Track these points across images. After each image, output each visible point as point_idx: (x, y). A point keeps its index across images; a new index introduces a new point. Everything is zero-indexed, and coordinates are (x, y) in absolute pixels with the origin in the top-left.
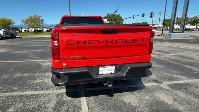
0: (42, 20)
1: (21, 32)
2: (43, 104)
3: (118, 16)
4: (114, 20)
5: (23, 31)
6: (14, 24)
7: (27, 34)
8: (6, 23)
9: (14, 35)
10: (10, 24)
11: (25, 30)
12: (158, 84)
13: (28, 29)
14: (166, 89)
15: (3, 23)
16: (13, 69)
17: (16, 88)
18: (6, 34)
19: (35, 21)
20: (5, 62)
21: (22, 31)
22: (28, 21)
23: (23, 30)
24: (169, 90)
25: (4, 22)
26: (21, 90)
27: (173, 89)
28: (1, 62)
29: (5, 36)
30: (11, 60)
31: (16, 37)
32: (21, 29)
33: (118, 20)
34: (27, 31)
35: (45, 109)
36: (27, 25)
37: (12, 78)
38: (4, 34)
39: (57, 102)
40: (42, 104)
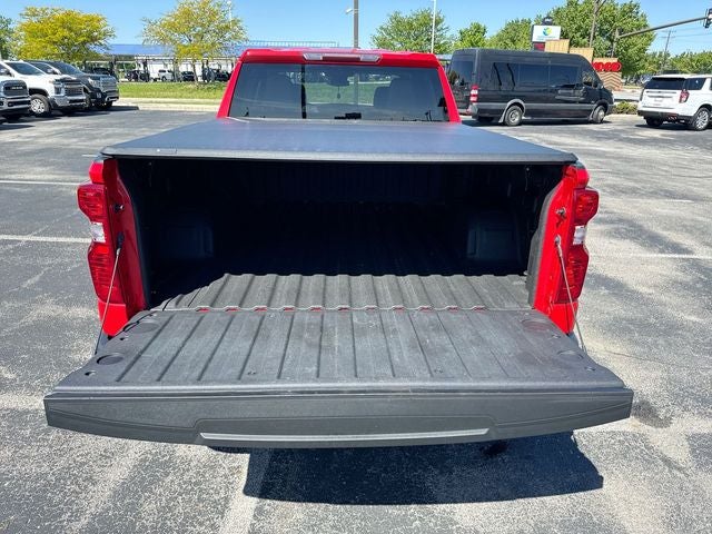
0: (235, 22)
1: (146, 77)
2: (85, 463)
3: (624, 13)
4: (602, 33)
5: (154, 75)
6: (111, 41)
7: (169, 88)
8: (78, 34)
9: (104, 95)
10: (93, 39)
11: (161, 67)
12: (645, 428)
13: (176, 62)
14: (667, 461)
15: (66, 33)
16: (37, 278)
17: (13, 376)
18: (69, 92)
19: (203, 25)
20: (20, 238)
21: (148, 75)
22: (172, 27)
23: (154, 70)
24: (679, 469)
25: (70, 30)
26: (28, 386)
27: (700, 466)
28: (5, 237)
29: (63, 100)
30: (45, 233)
31: (114, 104)
32: (145, 64)
33: (621, 31)
34: (169, 76)
35: (86, 487)
36: (170, 49)
37: (17, 325)
38: (58, 91)
39: (145, 460)
40: (83, 464)
